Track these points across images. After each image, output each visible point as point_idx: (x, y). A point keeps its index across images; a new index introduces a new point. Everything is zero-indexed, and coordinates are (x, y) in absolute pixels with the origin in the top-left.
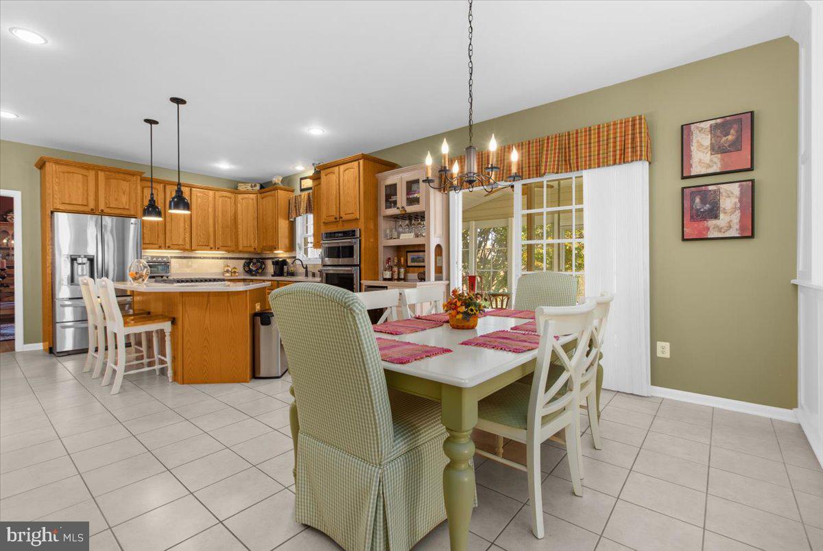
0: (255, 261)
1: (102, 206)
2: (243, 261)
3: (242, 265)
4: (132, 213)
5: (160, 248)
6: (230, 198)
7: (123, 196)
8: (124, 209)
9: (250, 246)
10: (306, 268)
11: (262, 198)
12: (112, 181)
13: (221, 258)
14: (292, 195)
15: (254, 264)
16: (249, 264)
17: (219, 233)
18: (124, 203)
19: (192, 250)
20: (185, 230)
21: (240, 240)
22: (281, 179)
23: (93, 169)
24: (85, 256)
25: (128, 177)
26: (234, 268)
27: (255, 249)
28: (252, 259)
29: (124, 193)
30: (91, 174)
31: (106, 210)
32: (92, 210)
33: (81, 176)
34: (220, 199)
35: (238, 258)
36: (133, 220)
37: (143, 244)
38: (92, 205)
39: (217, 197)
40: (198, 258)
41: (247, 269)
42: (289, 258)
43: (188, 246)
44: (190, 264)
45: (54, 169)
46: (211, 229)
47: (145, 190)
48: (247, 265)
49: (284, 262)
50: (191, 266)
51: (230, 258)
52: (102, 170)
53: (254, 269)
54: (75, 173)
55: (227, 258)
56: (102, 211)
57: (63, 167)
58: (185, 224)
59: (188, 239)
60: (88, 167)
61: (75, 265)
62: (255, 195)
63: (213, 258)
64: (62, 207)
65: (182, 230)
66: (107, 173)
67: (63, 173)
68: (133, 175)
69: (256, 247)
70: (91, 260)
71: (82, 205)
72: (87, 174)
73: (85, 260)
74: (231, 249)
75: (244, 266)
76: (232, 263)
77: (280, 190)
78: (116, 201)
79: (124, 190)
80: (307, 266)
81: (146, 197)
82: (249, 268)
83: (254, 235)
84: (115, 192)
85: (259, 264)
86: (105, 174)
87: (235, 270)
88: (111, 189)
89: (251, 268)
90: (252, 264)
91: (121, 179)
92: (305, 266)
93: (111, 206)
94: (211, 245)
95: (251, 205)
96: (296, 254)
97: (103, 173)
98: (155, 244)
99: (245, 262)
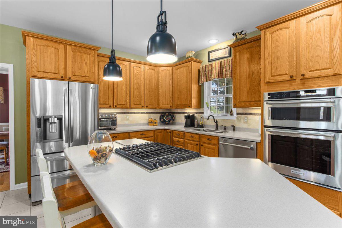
0: (167, 114)
1: (69, 74)
2: (159, 115)
3: (159, 118)
4: (92, 80)
5: (110, 107)
6: (154, 70)
7: (85, 66)
8: (86, 76)
9: (168, 105)
10: (216, 122)
11: (177, 69)
12: (77, 53)
14: (201, 65)
15: (167, 116)
16: (163, 116)
17: (147, 95)
18: (86, 72)
19: (130, 108)
20: (126, 93)
21: (161, 100)
22: (194, 53)
23: (63, 43)
24: (55, 117)
25: (89, 51)
26: (155, 119)
27: (171, 106)
28: (166, 113)
29: (86, 64)
30: (61, 47)
31: (73, 78)
32: (62, 77)
33: (53, 49)
34: (148, 70)
36: (92, 85)
37: (99, 104)
38: (62, 73)
39: (146, 69)
40: (134, 113)
41: (162, 120)
42: (197, 113)
43: (128, 106)
45: (32, 42)
46: (143, 93)
47: (101, 63)
48: (161, 117)
49: (194, 117)
50: (128, 119)
52: (69, 45)
53: (167, 120)
54: (49, 46)
55: (150, 113)
56: (70, 78)
57: (40, 40)
58: (126, 89)
59: (128, 100)
60: (59, 42)
61: (48, 124)
62: (171, 68)
63: (141, 113)
64: (38, 74)
65: (124, 93)
66: (73, 47)
67: (40, 45)
68: (93, 50)
70: (60, 119)
71: (54, 73)
72: (58, 47)
73: (56, 120)
74: (154, 106)
75: (160, 118)
76: (153, 116)
77: (192, 62)
78: (80, 70)
79: (86, 62)
80: (217, 120)
81: (101, 69)
82: (164, 119)
83: (170, 96)
84: (79, 63)
85: (170, 117)
86: (72, 48)
87: (155, 121)
88: (76, 61)
89: (165, 119)
90: (165, 117)
91: (84, 53)
92: (216, 121)
93: (76, 74)
94: (143, 104)
95: (168, 74)
96: (203, 110)
97: (70, 47)
98: (107, 104)
99: (161, 115)
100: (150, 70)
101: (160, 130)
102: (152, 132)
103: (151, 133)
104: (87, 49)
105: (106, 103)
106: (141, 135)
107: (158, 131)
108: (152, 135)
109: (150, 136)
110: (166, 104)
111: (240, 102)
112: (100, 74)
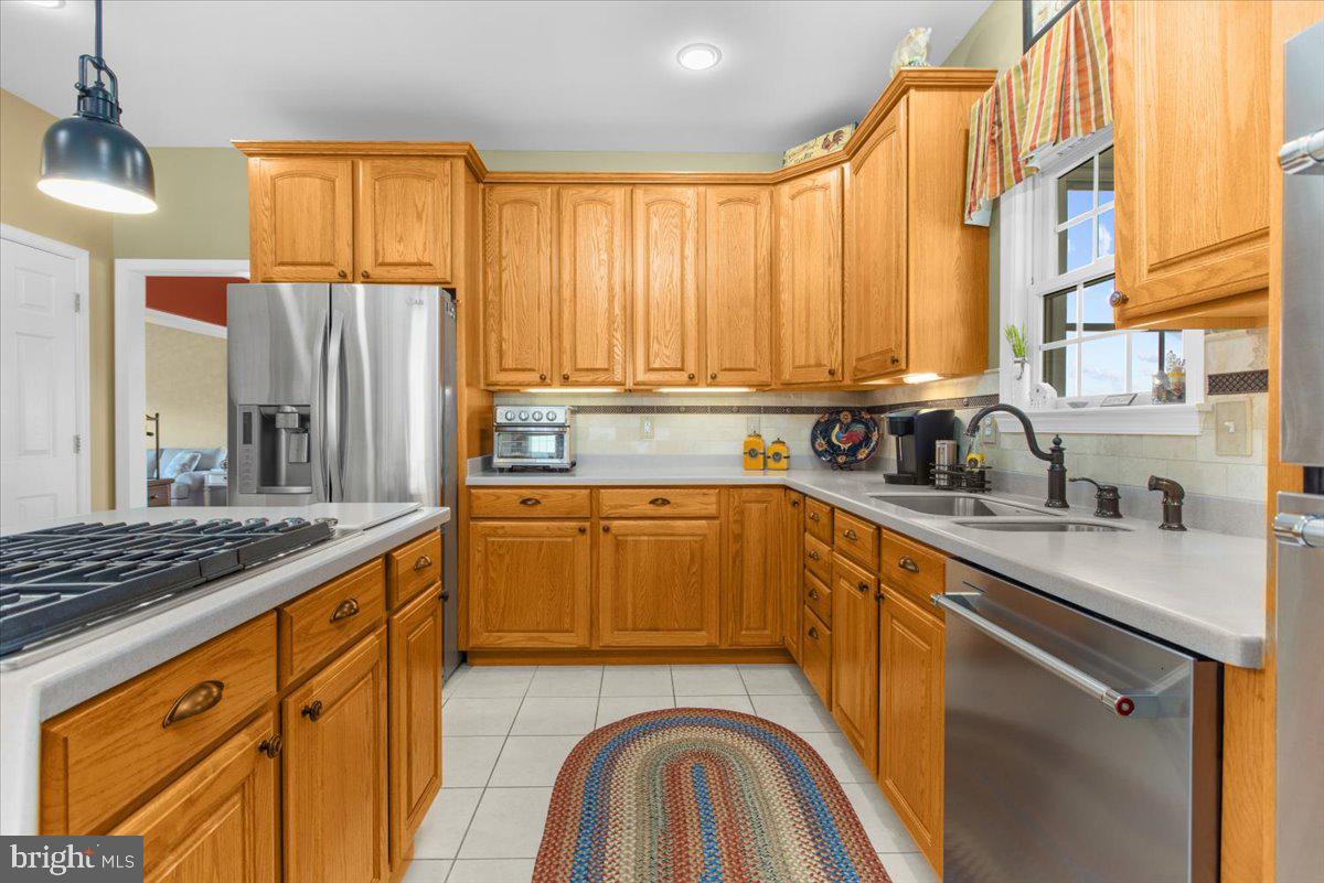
0: (846, 417)
1: (367, 264)
2: (812, 419)
3: (807, 433)
4: (441, 275)
5: (543, 382)
6: (753, 202)
7: (418, 227)
8: (420, 264)
9: (819, 365)
10: (1056, 456)
12: (390, 182)
13: (740, 410)
15: (846, 428)
16: (829, 427)
18: (420, 246)
19: (633, 384)
21: (786, 346)
23: (344, 157)
25: (430, 166)
26: (779, 442)
27: (832, 373)
28: (837, 411)
29: (419, 217)
30: (341, 169)
31: (377, 273)
32: (342, 274)
33: (317, 182)
34: (723, 208)
35: (794, 410)
38: (343, 263)
39: (712, 205)
40: (671, 410)
41: (821, 443)
42: (968, 403)
43: (620, 374)
44: (647, 428)
45: (261, 173)
46: (691, 315)
47: (507, 210)
48: (821, 430)
49: (942, 424)
51: (768, 410)
52: (366, 157)
53: (844, 447)
54: (305, 175)
56: (366, 275)
58: (610, 302)
59: (621, 351)
62: (835, 170)
63: (715, 410)
65: (602, 321)
66: (379, 162)
68: (444, 158)
69: (836, 365)
71: (322, 264)
72: (332, 173)
74: (754, 378)
75: (815, 435)
76: (772, 428)
77: (912, 92)
78: (399, 242)
79: (420, 206)
80: (1057, 442)
81: (507, 232)
82: (829, 443)
83: (830, 320)
84: (398, 215)
85: (859, 429)
86: (373, 168)
87: (779, 448)
88: (389, 209)
89: (836, 442)
90: (837, 429)
91: (415, 176)
92: (1045, 446)
93: (389, 259)
94: (691, 367)
95: (819, 211)
96: (997, 382)
97: (368, 163)
98: (530, 370)
99: (818, 423)
100: (732, 207)
101: (759, 491)
102: (712, 496)
103: (705, 499)
104: (425, 161)
105: (529, 367)
106: (651, 503)
107: (745, 491)
108: (712, 510)
109: (698, 513)
110: (812, 362)
111: (1165, 265)
112: (504, 255)
